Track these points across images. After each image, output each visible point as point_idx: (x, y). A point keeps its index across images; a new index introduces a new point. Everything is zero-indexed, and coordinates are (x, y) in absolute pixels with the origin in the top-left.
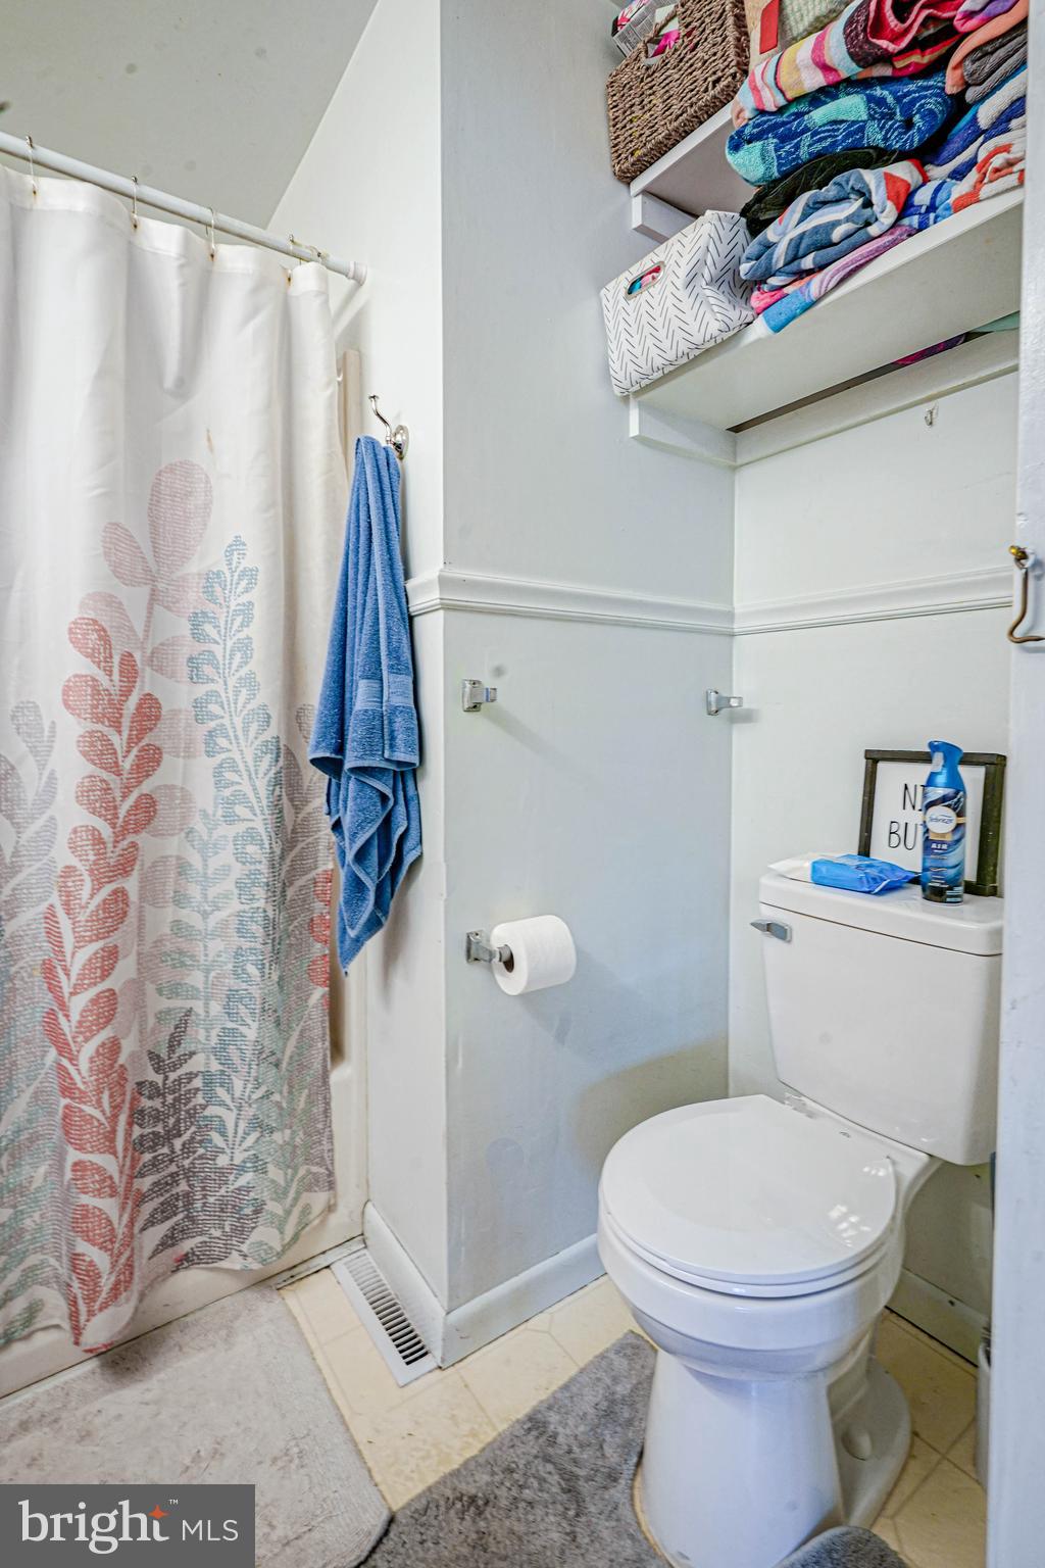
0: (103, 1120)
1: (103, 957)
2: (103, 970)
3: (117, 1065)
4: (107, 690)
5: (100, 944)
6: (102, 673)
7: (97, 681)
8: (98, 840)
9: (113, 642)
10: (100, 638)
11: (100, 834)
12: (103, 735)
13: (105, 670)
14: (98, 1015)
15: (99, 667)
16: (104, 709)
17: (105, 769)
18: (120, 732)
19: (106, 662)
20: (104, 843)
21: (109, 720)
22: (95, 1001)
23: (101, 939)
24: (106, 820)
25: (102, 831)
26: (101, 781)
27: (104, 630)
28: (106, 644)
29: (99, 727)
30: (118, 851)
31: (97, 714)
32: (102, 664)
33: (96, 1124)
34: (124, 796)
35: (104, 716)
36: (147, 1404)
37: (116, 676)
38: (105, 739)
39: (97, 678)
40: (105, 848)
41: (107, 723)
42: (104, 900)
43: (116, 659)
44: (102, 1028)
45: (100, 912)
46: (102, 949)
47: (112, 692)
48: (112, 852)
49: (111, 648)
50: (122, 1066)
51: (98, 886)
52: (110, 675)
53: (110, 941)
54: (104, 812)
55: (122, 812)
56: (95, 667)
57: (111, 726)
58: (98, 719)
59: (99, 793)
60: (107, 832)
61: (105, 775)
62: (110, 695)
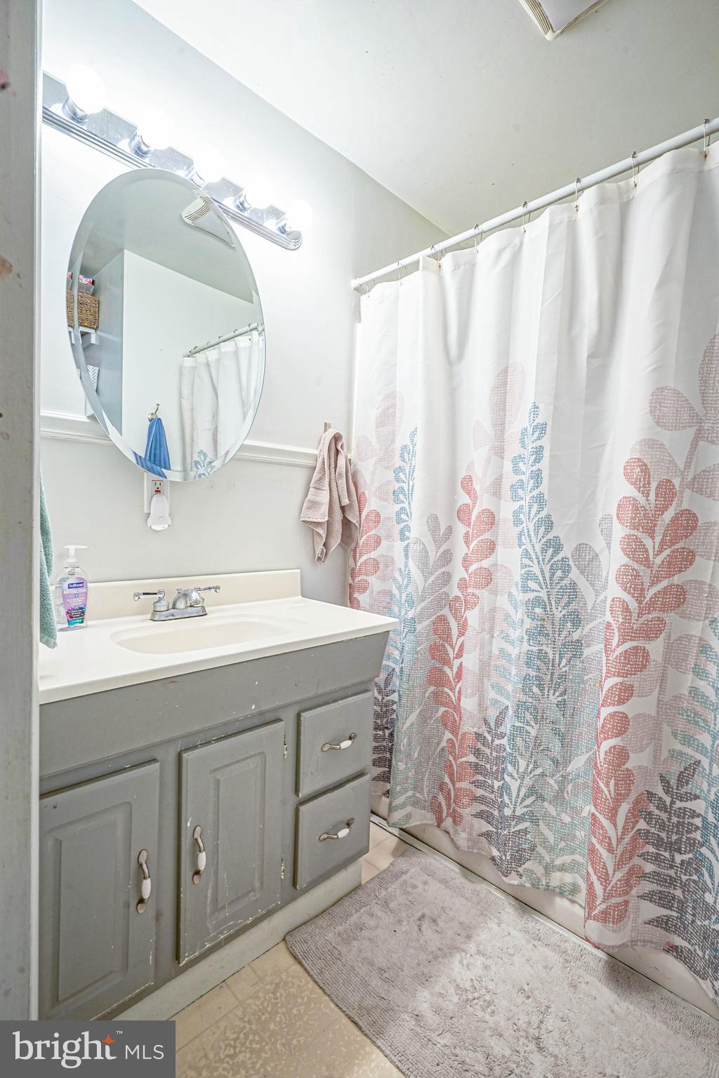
0: (608, 797)
1: (620, 689)
2: (619, 698)
3: (623, 767)
4: (644, 507)
5: (620, 680)
6: (640, 495)
7: (637, 501)
8: (626, 609)
9: (652, 473)
10: (642, 471)
11: (627, 605)
12: (637, 538)
13: (643, 493)
14: (613, 726)
15: (639, 491)
16: (639, 520)
17: (637, 562)
18: (653, 538)
19: (644, 487)
20: (630, 612)
21: (643, 528)
22: (613, 715)
23: (621, 676)
24: (633, 597)
25: (629, 604)
26: (633, 570)
27: (645, 465)
28: (645, 475)
29: (635, 532)
30: (642, 620)
31: (634, 523)
32: (642, 489)
33: (604, 796)
34: (653, 584)
35: (639, 525)
36: (612, 1011)
37: (652, 497)
38: (638, 541)
39: (637, 499)
40: (631, 616)
41: (641, 530)
42: (626, 651)
43: (654, 485)
44: (616, 737)
45: (622, 658)
46: (621, 684)
47: (648, 508)
48: (636, 620)
49: (649, 477)
50: (627, 770)
51: (623, 640)
52: (648, 496)
53: (629, 680)
54: (632, 591)
55: (649, 594)
56: (636, 491)
57: (643, 532)
58: (635, 527)
59: (630, 577)
60: (633, 605)
61: (636, 566)
62: (646, 510)
